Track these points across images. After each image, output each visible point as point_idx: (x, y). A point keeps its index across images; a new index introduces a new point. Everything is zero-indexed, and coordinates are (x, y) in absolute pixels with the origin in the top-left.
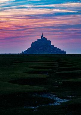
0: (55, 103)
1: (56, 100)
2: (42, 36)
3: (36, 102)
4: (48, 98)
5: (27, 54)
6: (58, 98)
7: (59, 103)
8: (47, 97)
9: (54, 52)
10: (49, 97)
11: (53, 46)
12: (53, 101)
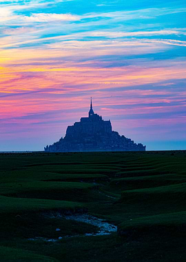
0: (98, 233)
1: (102, 227)
2: (91, 111)
3: (58, 230)
4: (84, 223)
5: (58, 151)
6: (108, 224)
7: (108, 232)
8: (83, 220)
9: (118, 147)
10: (88, 221)
11: (117, 133)
12: (95, 229)
